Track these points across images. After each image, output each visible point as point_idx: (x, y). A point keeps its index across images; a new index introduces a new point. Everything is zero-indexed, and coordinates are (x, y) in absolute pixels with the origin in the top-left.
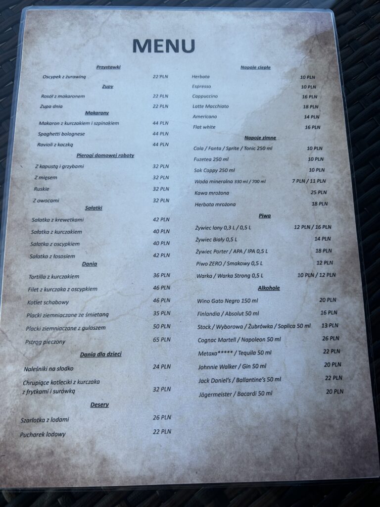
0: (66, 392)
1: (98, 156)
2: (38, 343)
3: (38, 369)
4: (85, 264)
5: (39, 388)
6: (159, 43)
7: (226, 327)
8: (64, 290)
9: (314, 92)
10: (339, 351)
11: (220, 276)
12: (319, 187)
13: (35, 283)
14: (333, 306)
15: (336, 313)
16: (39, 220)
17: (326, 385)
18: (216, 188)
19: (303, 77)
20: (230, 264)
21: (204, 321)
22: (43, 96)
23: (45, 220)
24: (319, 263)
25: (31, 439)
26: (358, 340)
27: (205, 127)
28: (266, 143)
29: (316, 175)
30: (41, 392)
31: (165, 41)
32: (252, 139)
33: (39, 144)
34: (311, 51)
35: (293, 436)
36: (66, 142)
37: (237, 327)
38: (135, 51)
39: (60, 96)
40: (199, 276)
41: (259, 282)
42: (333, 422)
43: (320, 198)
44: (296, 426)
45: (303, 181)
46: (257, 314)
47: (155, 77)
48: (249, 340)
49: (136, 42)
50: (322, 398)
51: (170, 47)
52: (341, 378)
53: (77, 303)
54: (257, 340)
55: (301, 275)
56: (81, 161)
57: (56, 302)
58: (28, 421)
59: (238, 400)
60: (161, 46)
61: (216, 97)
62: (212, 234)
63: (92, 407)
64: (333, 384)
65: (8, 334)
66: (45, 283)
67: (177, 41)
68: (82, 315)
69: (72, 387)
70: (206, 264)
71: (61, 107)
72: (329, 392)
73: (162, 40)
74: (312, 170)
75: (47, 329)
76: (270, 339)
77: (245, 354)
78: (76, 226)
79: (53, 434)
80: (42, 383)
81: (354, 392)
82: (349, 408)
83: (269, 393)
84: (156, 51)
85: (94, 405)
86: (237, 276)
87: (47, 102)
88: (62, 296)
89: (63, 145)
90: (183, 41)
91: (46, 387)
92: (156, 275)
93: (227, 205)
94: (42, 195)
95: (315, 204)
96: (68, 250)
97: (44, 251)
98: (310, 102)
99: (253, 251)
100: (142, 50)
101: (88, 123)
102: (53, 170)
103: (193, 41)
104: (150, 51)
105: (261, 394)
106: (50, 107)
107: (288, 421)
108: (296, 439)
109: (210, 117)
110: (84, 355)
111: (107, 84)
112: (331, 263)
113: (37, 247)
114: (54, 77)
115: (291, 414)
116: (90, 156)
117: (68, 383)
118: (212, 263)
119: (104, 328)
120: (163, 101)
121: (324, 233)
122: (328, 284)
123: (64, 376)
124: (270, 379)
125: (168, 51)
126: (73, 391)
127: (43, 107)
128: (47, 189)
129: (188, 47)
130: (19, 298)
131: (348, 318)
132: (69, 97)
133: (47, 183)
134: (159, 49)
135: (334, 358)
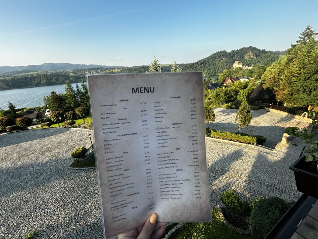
0: (124, 207)
1: (124, 135)
2: (114, 196)
3: (115, 203)
4: (125, 170)
5: (116, 208)
6: (142, 89)
7: (167, 181)
8: (120, 179)
9: (195, 105)
10: (199, 187)
11: (165, 168)
12: (195, 138)
13: (110, 179)
14: (198, 174)
15: (199, 176)
16: (108, 159)
17: (196, 196)
18: (163, 141)
19: (191, 100)
20: (168, 164)
21: (161, 180)
22: (101, 114)
23: (110, 159)
24: (194, 162)
25: (116, 222)
26: (205, 183)
27: (159, 121)
28: (179, 125)
29: (194, 135)
30: (117, 209)
31: (143, 88)
32: (174, 124)
33: (103, 133)
34: (194, 89)
35: (186, 210)
36: (113, 131)
37: (171, 181)
38: (133, 93)
39: (108, 114)
40: (159, 168)
41: (176, 168)
42: (197, 206)
43: (195, 142)
44: (187, 207)
45: (190, 137)
46: (176, 177)
47: (141, 103)
48: (174, 184)
49: (133, 89)
50: (195, 200)
51: (146, 91)
52: (200, 194)
53: (124, 182)
54: (176, 184)
55: (189, 166)
56: (119, 137)
57: (118, 183)
58: (114, 218)
59: (171, 200)
60: (142, 90)
61: (162, 110)
62: (163, 156)
63: (132, 209)
64: (198, 196)
65: (104, 196)
66: (113, 178)
67: (148, 88)
68: (126, 185)
69: (126, 205)
70: (161, 165)
71: (109, 118)
72: (196, 198)
73: (142, 88)
74: (193, 133)
75: (116, 191)
76: (180, 184)
77: (173, 188)
78: (121, 159)
79: (123, 219)
80: (117, 207)
81: (204, 198)
82: (202, 202)
83: (180, 198)
84: (141, 92)
85: (133, 208)
86: (170, 167)
87: (103, 116)
88: (119, 181)
89: (112, 132)
90: (150, 88)
91: (118, 207)
92: (147, 170)
93: (167, 146)
94: (108, 151)
95: (193, 144)
96: (119, 167)
97: (111, 168)
98: (193, 109)
99: (175, 160)
100: (136, 92)
101: (120, 123)
102: (110, 141)
103: (154, 88)
104: (138, 93)
105: (178, 198)
106: (105, 118)
107: (185, 206)
108: (187, 211)
109: (161, 117)
110: (128, 196)
111: (124, 108)
112: (198, 162)
113: (109, 168)
114: (104, 106)
115: (186, 204)
116: (122, 135)
117: (125, 204)
118: (163, 164)
119: (133, 187)
120: (145, 113)
121: (196, 153)
122: (197, 168)
123: (123, 203)
124: (180, 194)
125: (145, 92)
126: (127, 206)
127: (102, 118)
128: (109, 149)
129: (152, 90)
130: (106, 184)
131: (202, 177)
132: (111, 113)
133: (109, 147)
134: (142, 91)
135: (198, 189)
